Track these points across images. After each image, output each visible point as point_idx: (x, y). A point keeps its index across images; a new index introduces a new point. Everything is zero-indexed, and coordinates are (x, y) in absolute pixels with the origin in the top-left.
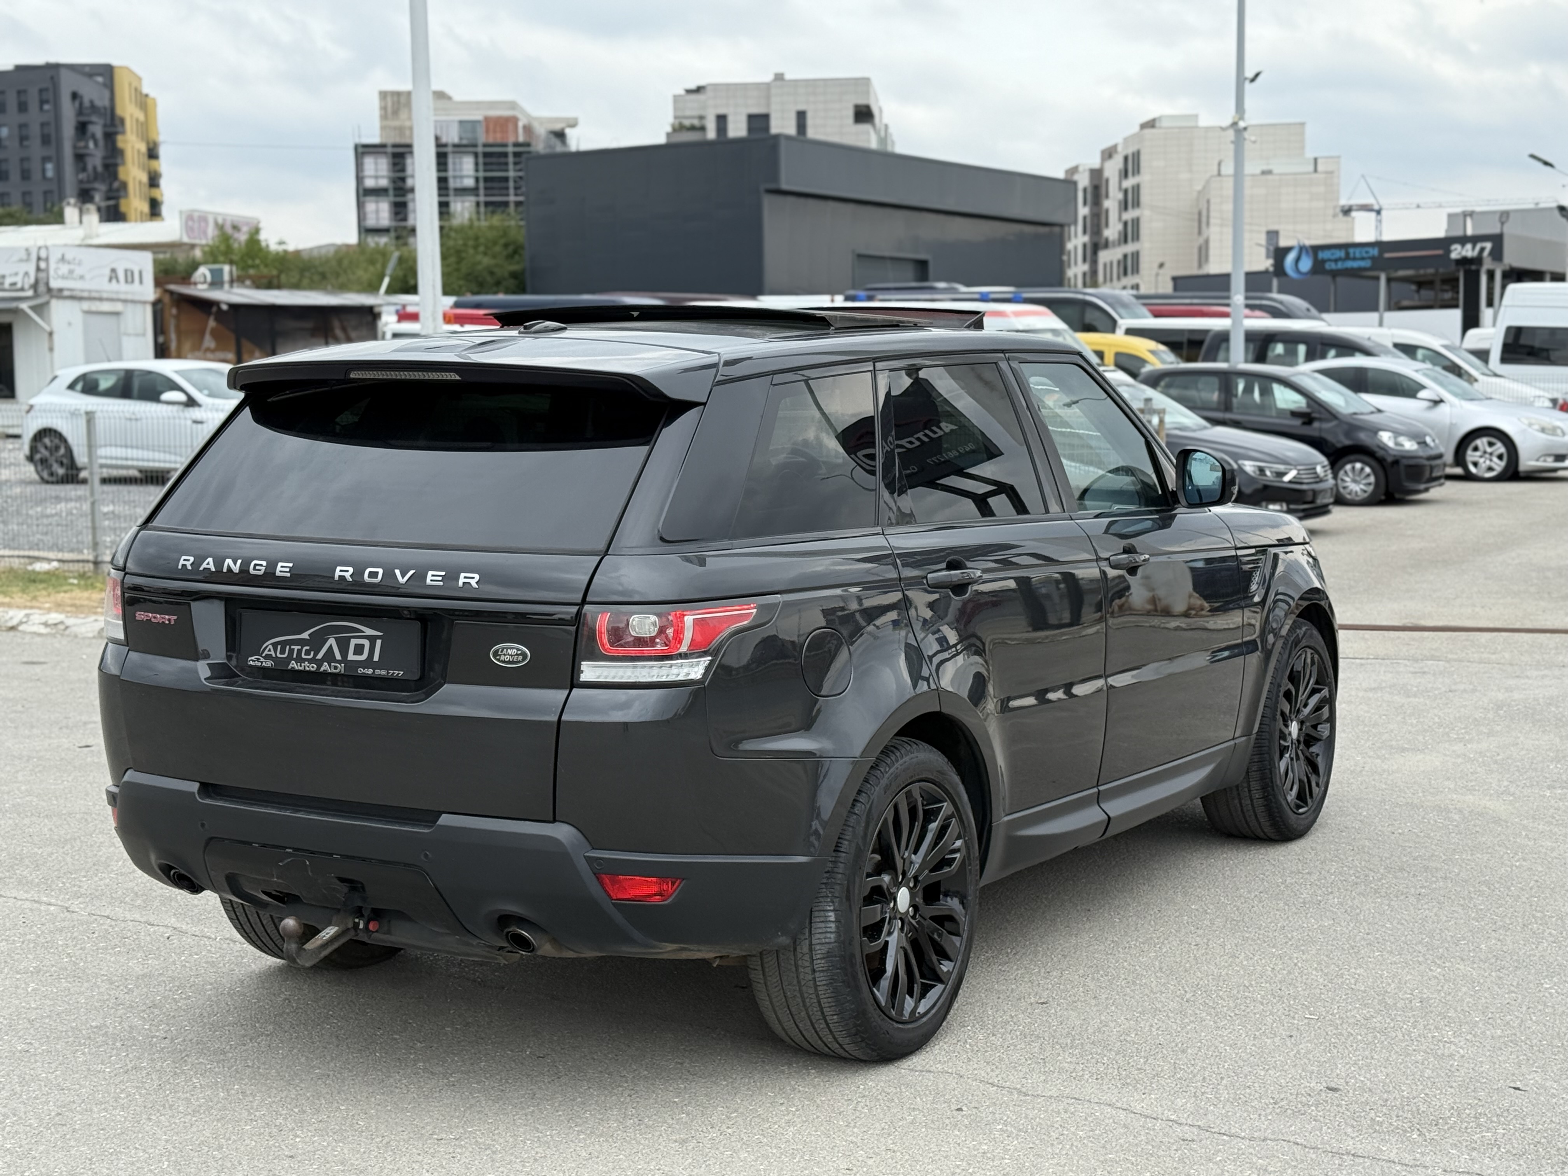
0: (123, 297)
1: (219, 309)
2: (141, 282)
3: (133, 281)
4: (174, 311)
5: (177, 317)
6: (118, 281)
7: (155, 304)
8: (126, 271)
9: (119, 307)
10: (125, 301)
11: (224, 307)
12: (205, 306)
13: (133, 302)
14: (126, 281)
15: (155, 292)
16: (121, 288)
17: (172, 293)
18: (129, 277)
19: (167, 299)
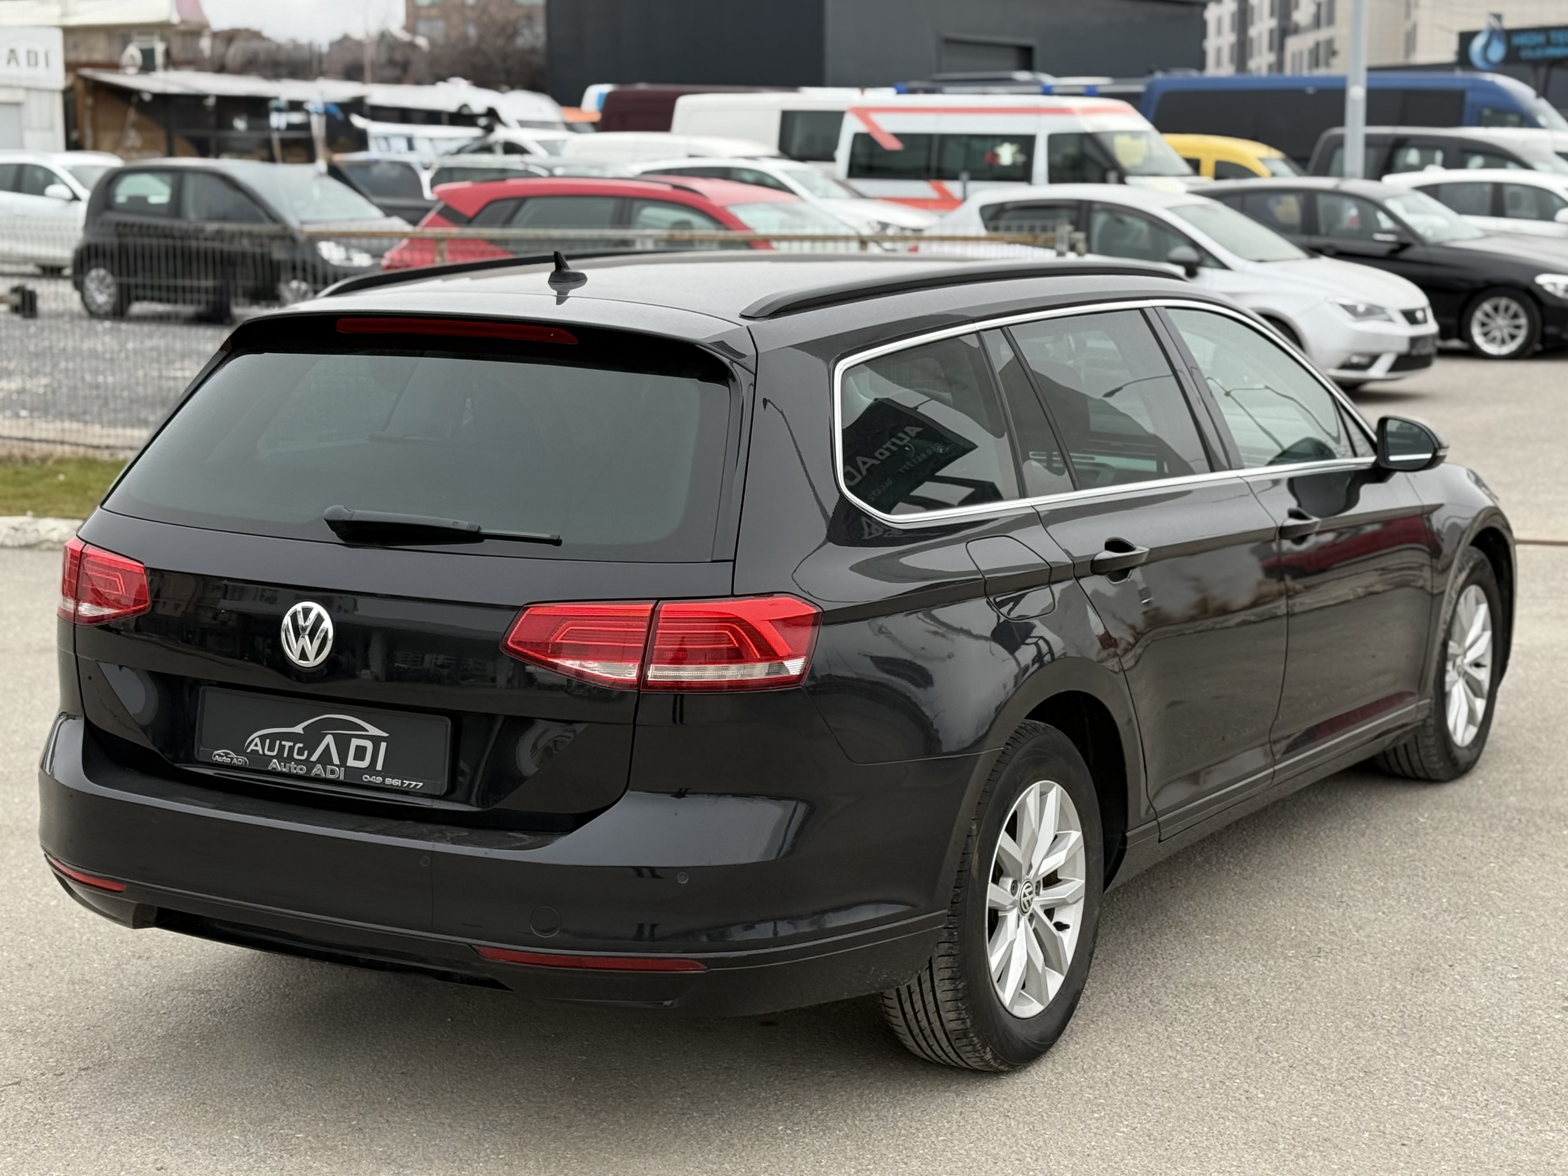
0: (25, 83)
1: (141, 100)
2: (47, 65)
3: (36, 64)
4: (89, 101)
5: (93, 109)
6: (18, 63)
7: (67, 93)
8: (28, 52)
9: (20, 96)
10: (28, 89)
11: (147, 97)
12: (126, 95)
13: (38, 90)
14: (29, 64)
15: (66, 77)
16: (22, 72)
17: (86, 79)
18: (33, 58)
19: (80, 86)
